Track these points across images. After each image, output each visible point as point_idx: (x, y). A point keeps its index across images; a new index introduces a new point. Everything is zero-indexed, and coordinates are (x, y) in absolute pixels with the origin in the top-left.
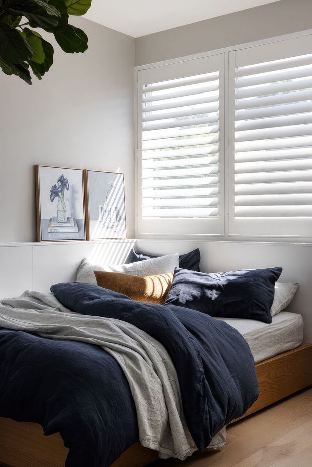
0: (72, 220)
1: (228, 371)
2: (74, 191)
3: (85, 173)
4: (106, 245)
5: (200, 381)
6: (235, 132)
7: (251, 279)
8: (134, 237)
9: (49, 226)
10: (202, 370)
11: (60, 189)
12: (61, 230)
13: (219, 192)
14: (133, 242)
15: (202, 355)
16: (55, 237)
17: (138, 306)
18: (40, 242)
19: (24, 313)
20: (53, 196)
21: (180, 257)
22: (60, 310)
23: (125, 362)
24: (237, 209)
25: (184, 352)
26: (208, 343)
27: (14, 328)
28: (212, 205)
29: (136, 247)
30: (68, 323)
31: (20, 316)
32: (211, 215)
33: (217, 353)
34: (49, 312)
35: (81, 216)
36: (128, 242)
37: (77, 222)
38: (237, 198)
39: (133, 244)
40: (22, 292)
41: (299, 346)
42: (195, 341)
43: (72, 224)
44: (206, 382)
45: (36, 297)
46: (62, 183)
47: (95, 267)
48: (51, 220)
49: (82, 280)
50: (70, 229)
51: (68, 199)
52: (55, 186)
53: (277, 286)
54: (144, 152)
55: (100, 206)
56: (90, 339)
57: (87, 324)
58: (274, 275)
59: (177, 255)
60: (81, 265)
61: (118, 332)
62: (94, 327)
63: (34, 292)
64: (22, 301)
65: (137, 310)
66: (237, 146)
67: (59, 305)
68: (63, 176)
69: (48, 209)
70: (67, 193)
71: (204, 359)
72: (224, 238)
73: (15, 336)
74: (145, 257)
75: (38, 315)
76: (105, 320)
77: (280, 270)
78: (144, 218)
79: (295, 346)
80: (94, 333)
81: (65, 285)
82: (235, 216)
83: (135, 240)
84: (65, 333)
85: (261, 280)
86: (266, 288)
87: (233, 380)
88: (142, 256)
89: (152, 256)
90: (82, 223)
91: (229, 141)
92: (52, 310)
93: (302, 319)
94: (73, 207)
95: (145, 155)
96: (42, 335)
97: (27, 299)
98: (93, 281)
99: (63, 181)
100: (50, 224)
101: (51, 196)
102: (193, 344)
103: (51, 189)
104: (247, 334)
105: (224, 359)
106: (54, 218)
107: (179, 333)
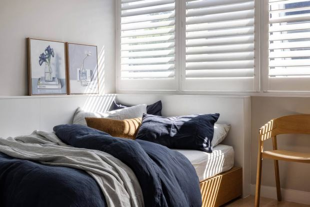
0: (56, 79)
1: (180, 188)
2: (58, 58)
3: (66, 45)
4: (95, 98)
5: (159, 196)
6: (186, 18)
7: (198, 121)
8: (115, 92)
9: (38, 84)
10: (160, 187)
11: (47, 56)
12: (47, 87)
13: (175, 60)
14: (114, 96)
15: (161, 177)
16: (43, 92)
17: (115, 141)
18: (30, 95)
19: (31, 147)
20: (41, 62)
21: (148, 106)
22: (58, 144)
23: (103, 182)
24: (188, 72)
25: (147, 174)
26: (165, 168)
27: (22, 157)
28: (170, 69)
29: (116, 99)
30: (62, 154)
31: (28, 149)
32: (169, 77)
33: (172, 175)
34: (50, 146)
35: (63, 76)
36: (111, 96)
37: (60, 81)
38: (188, 64)
39: (115, 97)
40: (32, 132)
41: (231, 169)
42: (156, 166)
43: (56, 82)
44: (164, 196)
45: (41, 135)
46: (48, 51)
47: (86, 114)
48: (40, 79)
49: (76, 123)
50: (55, 86)
51: (53, 64)
52: (43, 54)
53: (216, 127)
54: (122, 32)
55: (78, 70)
56: (77, 165)
57: (76, 154)
58: (214, 119)
59: (145, 105)
60: (76, 112)
61: (99, 160)
62: (81, 156)
63: (40, 132)
64: (30, 138)
65: (114, 143)
66: (188, 27)
67: (58, 141)
68: (49, 47)
69: (37, 71)
70: (53, 59)
71: (162, 179)
72: (179, 93)
73: (21, 163)
74: (123, 106)
75: (41, 148)
76: (89, 151)
77: (218, 115)
78: (122, 79)
79: (228, 169)
80: (81, 161)
81: (63, 126)
82: (187, 77)
83: (116, 95)
84: (59, 161)
85: (205, 122)
86: (208, 128)
87: (183, 194)
88: (121, 106)
89: (128, 106)
90: (65, 81)
91: (182, 24)
92: (52, 144)
93: (233, 150)
94: (58, 70)
95: (123, 34)
96: (42, 162)
97: (35, 137)
98: (85, 123)
99: (49, 51)
100: (39, 82)
101: (40, 61)
102: (154, 169)
103: (40, 56)
104: (194, 161)
105: (177, 179)
106: (42, 78)
107: (144, 161)
